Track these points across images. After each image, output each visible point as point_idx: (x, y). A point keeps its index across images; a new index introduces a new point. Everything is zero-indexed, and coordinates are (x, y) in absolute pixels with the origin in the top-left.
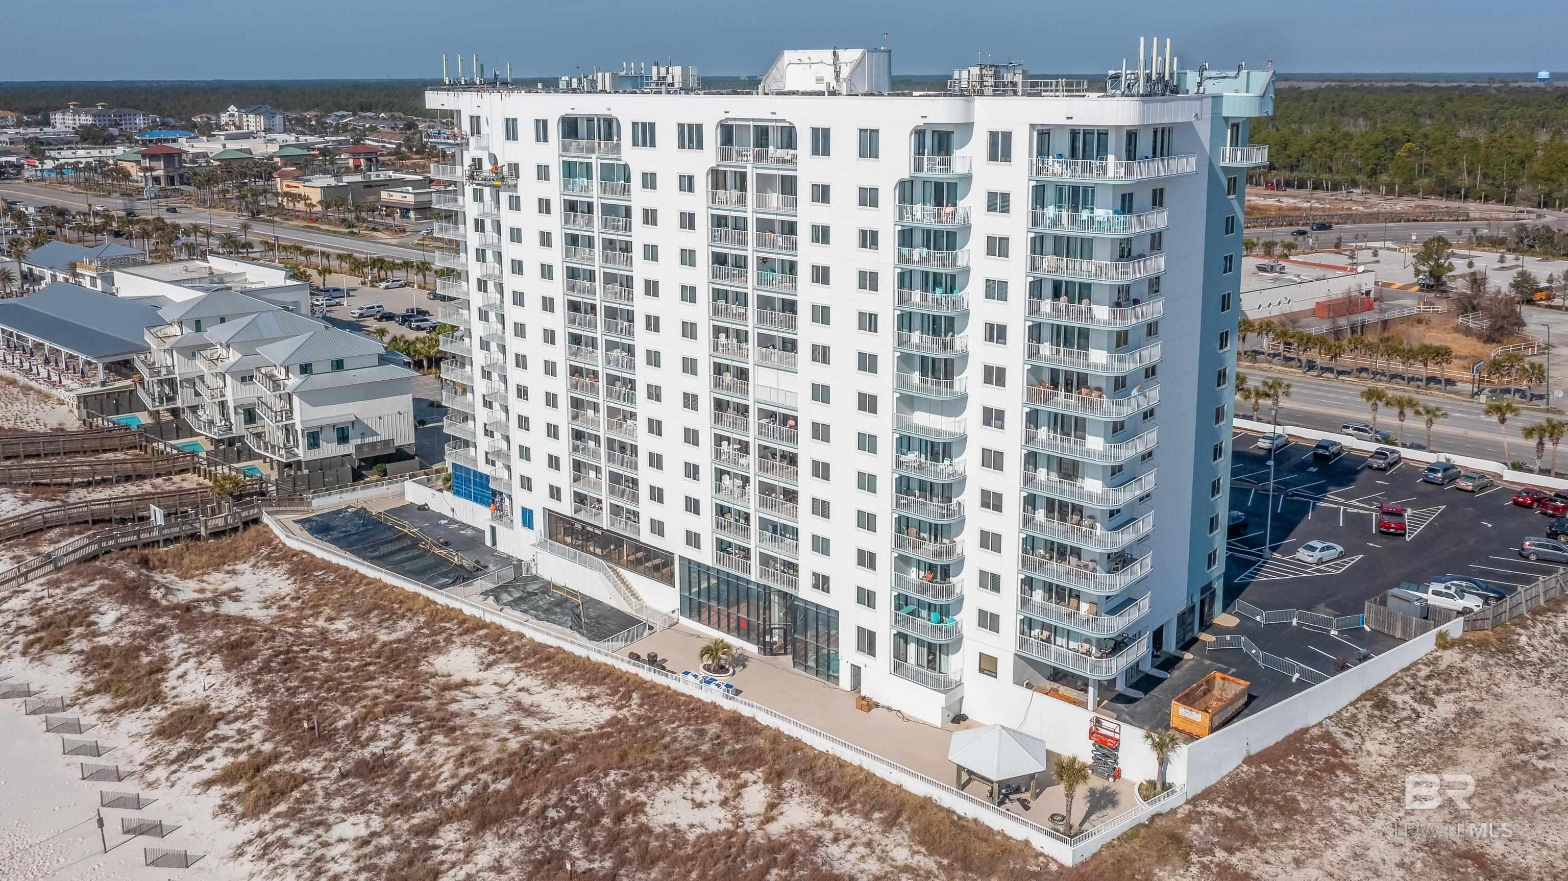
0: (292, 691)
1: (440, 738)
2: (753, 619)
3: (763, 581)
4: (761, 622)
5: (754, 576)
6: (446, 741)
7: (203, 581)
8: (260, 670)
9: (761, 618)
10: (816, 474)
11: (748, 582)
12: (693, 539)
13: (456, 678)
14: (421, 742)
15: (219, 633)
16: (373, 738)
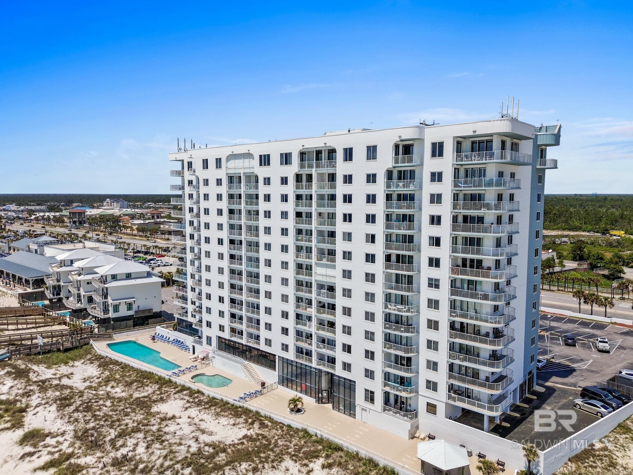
0: (87, 422)
1: (158, 445)
2: (313, 386)
3: (318, 367)
4: (317, 387)
5: (314, 364)
6: (161, 447)
7: (57, 370)
8: (73, 412)
9: (317, 385)
10: (344, 314)
11: (311, 367)
12: (285, 347)
13: (170, 415)
14: (148, 448)
15: (58, 393)
16: (123, 446)
